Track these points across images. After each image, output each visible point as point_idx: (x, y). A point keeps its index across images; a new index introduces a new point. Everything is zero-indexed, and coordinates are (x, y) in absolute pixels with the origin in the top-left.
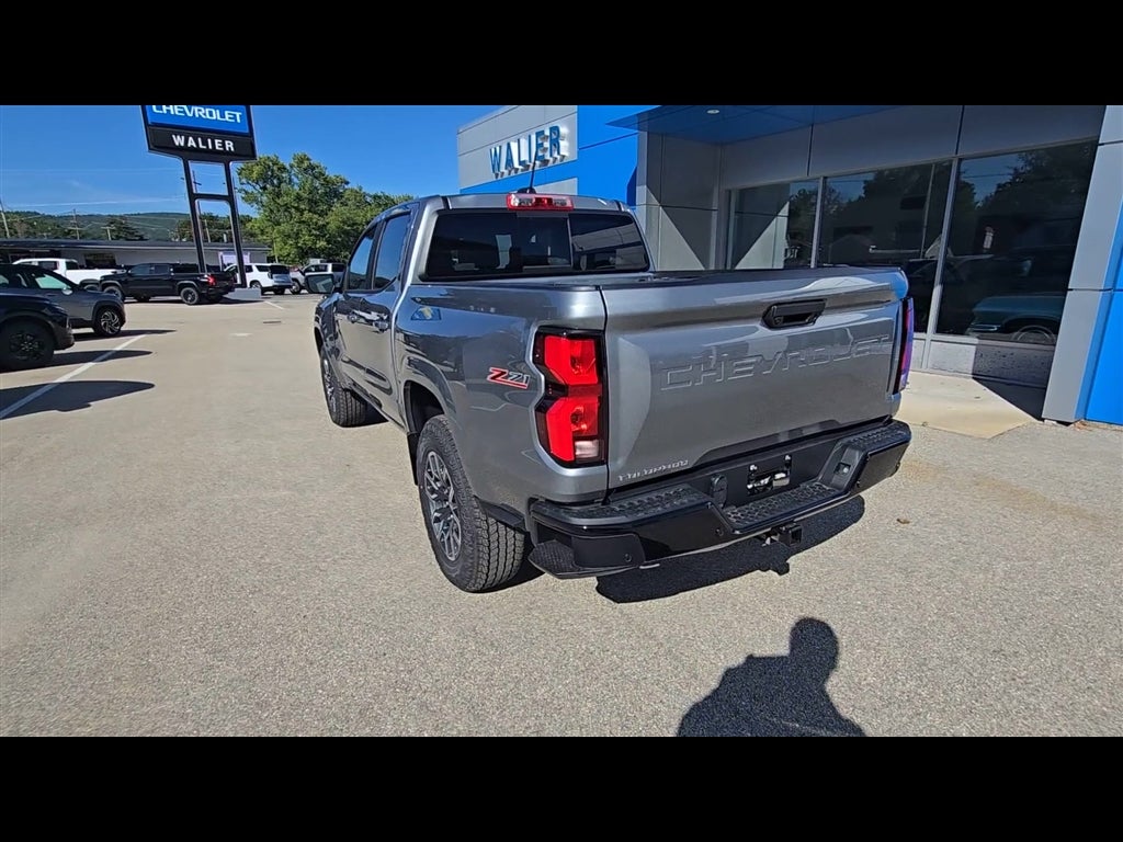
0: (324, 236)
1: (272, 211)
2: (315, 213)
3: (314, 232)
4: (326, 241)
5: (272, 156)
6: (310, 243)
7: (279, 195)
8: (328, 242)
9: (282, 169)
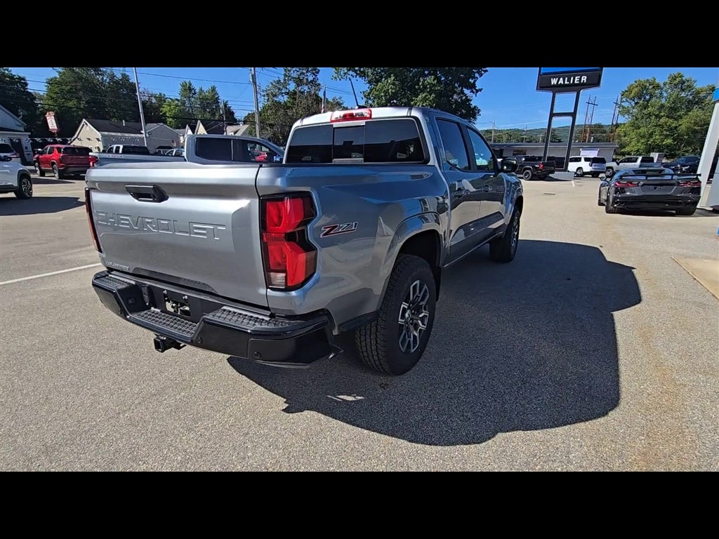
0: (672, 136)
1: (637, 119)
2: (672, 118)
3: (665, 133)
4: (673, 139)
5: (650, 78)
6: (658, 142)
7: (646, 107)
8: (674, 140)
9: (658, 86)
